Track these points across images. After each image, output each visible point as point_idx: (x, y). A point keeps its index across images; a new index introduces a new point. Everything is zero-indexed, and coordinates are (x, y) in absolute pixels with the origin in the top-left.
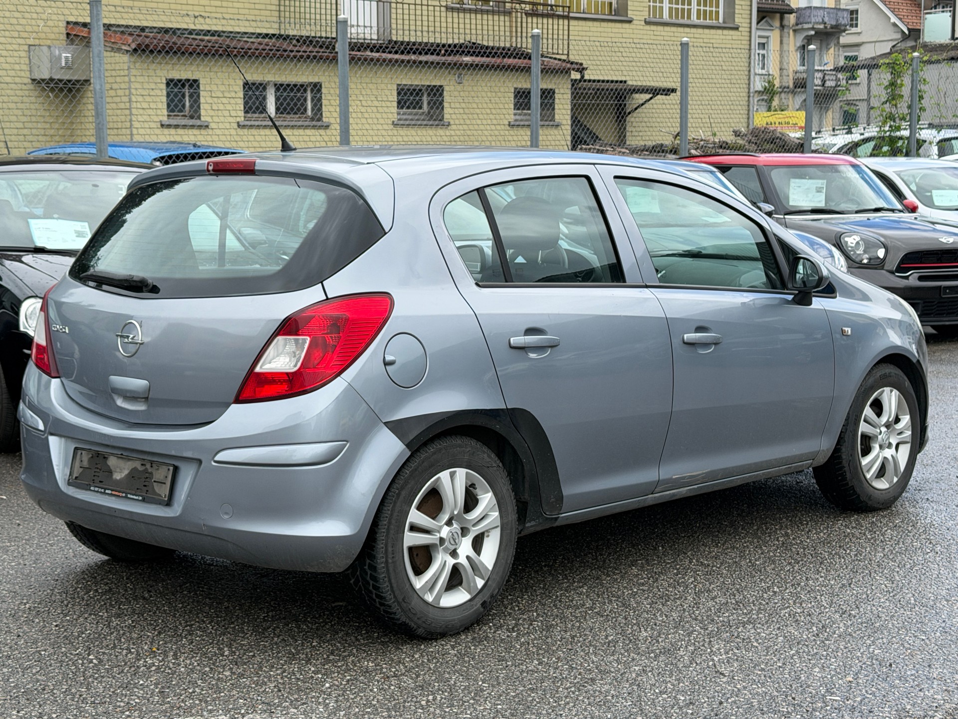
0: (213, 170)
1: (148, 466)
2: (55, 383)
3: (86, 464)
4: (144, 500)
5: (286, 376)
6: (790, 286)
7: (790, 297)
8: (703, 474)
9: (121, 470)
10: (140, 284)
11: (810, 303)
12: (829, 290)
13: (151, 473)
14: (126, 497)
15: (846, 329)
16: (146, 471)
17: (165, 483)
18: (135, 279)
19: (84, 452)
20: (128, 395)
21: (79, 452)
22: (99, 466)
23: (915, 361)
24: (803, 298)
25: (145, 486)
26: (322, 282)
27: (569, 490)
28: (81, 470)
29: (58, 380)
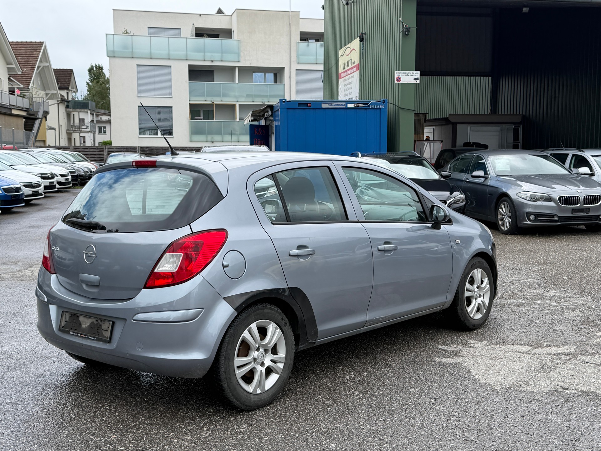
0: (135, 165)
1: (99, 321)
2: (53, 277)
3: (68, 319)
4: (97, 340)
5: (170, 274)
6: (430, 220)
7: (430, 225)
8: (389, 316)
9: (86, 323)
10: (95, 226)
11: (440, 228)
12: (449, 221)
13: (101, 326)
14: (88, 338)
15: (458, 241)
16: (98, 324)
17: (108, 331)
18: (92, 223)
19: (67, 313)
20: (89, 284)
21: (65, 314)
22: (74, 321)
23: (491, 255)
24: (436, 226)
25: (98, 332)
26: (190, 224)
27: (321, 328)
28: (65, 323)
29: (55, 275)
